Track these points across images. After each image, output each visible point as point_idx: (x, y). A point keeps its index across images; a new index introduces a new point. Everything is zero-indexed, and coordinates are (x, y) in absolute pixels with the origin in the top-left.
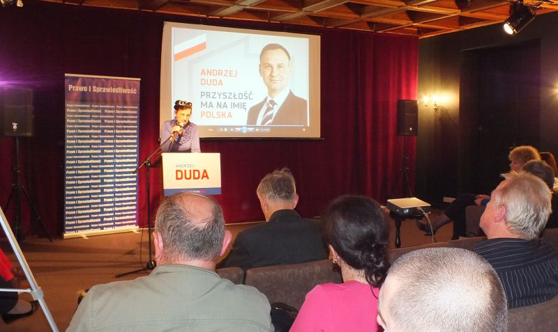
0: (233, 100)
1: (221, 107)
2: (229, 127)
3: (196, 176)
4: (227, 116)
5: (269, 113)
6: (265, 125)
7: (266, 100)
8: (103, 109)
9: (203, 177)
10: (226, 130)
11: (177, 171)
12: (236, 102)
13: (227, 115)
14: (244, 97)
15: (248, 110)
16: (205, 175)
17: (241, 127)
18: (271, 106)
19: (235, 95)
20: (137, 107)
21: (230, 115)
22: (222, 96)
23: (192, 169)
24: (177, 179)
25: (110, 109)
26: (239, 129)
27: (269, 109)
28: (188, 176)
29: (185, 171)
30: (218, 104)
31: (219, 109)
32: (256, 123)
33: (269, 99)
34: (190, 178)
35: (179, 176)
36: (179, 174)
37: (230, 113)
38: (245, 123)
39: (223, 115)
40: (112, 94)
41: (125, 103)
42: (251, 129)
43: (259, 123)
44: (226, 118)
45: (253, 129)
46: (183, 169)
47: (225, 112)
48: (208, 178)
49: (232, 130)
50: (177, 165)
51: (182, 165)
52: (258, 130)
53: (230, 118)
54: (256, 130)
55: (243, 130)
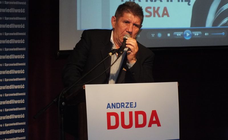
2: (164, 31)
3: (141, 121)
4: (161, 14)
6: (219, 26)
9: (151, 122)
10: (159, 35)
11: (109, 115)
13: (161, 12)
15: (192, 3)
16: (155, 119)
17: (182, 30)
20: (25, 3)
21: (166, 13)
23: (133, 110)
24: (110, 127)
26: (179, 34)
28: (127, 123)
29: (123, 114)
31: (150, 4)
32: (204, 25)
34: (130, 126)
35: (113, 123)
36: (113, 118)
37: (165, 9)
38: (188, 25)
39: (156, 11)
42: (196, 34)
43: (209, 24)
44: (159, 16)
45: (200, 33)
46: (118, 111)
47: (158, 8)
48: (159, 125)
49: (169, 35)
50: (109, 104)
51: (118, 105)
52: (208, 34)
53: (165, 16)
54: (206, 34)
55: (186, 35)
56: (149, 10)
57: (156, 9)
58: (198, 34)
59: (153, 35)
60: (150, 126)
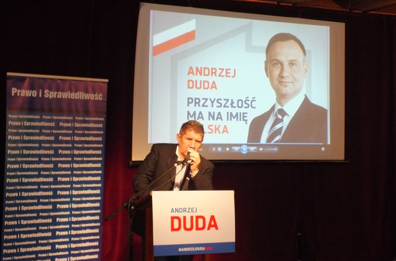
0: (230, 110)
1: (213, 119)
2: (224, 146)
3: (201, 225)
4: (221, 131)
5: (278, 126)
6: (272, 143)
7: (273, 108)
8: (58, 122)
9: (210, 226)
10: (220, 149)
11: (173, 218)
12: (234, 111)
13: (221, 129)
14: (245, 105)
15: (249, 122)
16: (213, 223)
17: (240, 145)
18: (280, 117)
19: (232, 103)
20: (103, 119)
21: (225, 130)
22: (215, 104)
23: (194, 215)
24: (173, 229)
25: (67, 121)
26: (236, 149)
27: (277, 121)
28: (188, 226)
29: (185, 218)
30: (210, 113)
31: (212, 122)
32: (259, 141)
33: (278, 107)
34: (191, 229)
35: (176, 226)
36: (176, 222)
37: (225, 127)
39: (217, 129)
40: (70, 101)
41: (87, 113)
42: (252, 149)
43: (263, 140)
44: (220, 133)
45: (255, 148)
46: (181, 215)
47: (219, 126)
48: (217, 228)
49: (228, 149)
50: (173, 209)
51: (181, 210)
52: (262, 149)
53: (225, 133)
54: (260, 149)
55: (243, 149)
56: (211, 127)
57: (217, 127)
58: (253, 149)
59: (214, 149)
60: (209, 229)
